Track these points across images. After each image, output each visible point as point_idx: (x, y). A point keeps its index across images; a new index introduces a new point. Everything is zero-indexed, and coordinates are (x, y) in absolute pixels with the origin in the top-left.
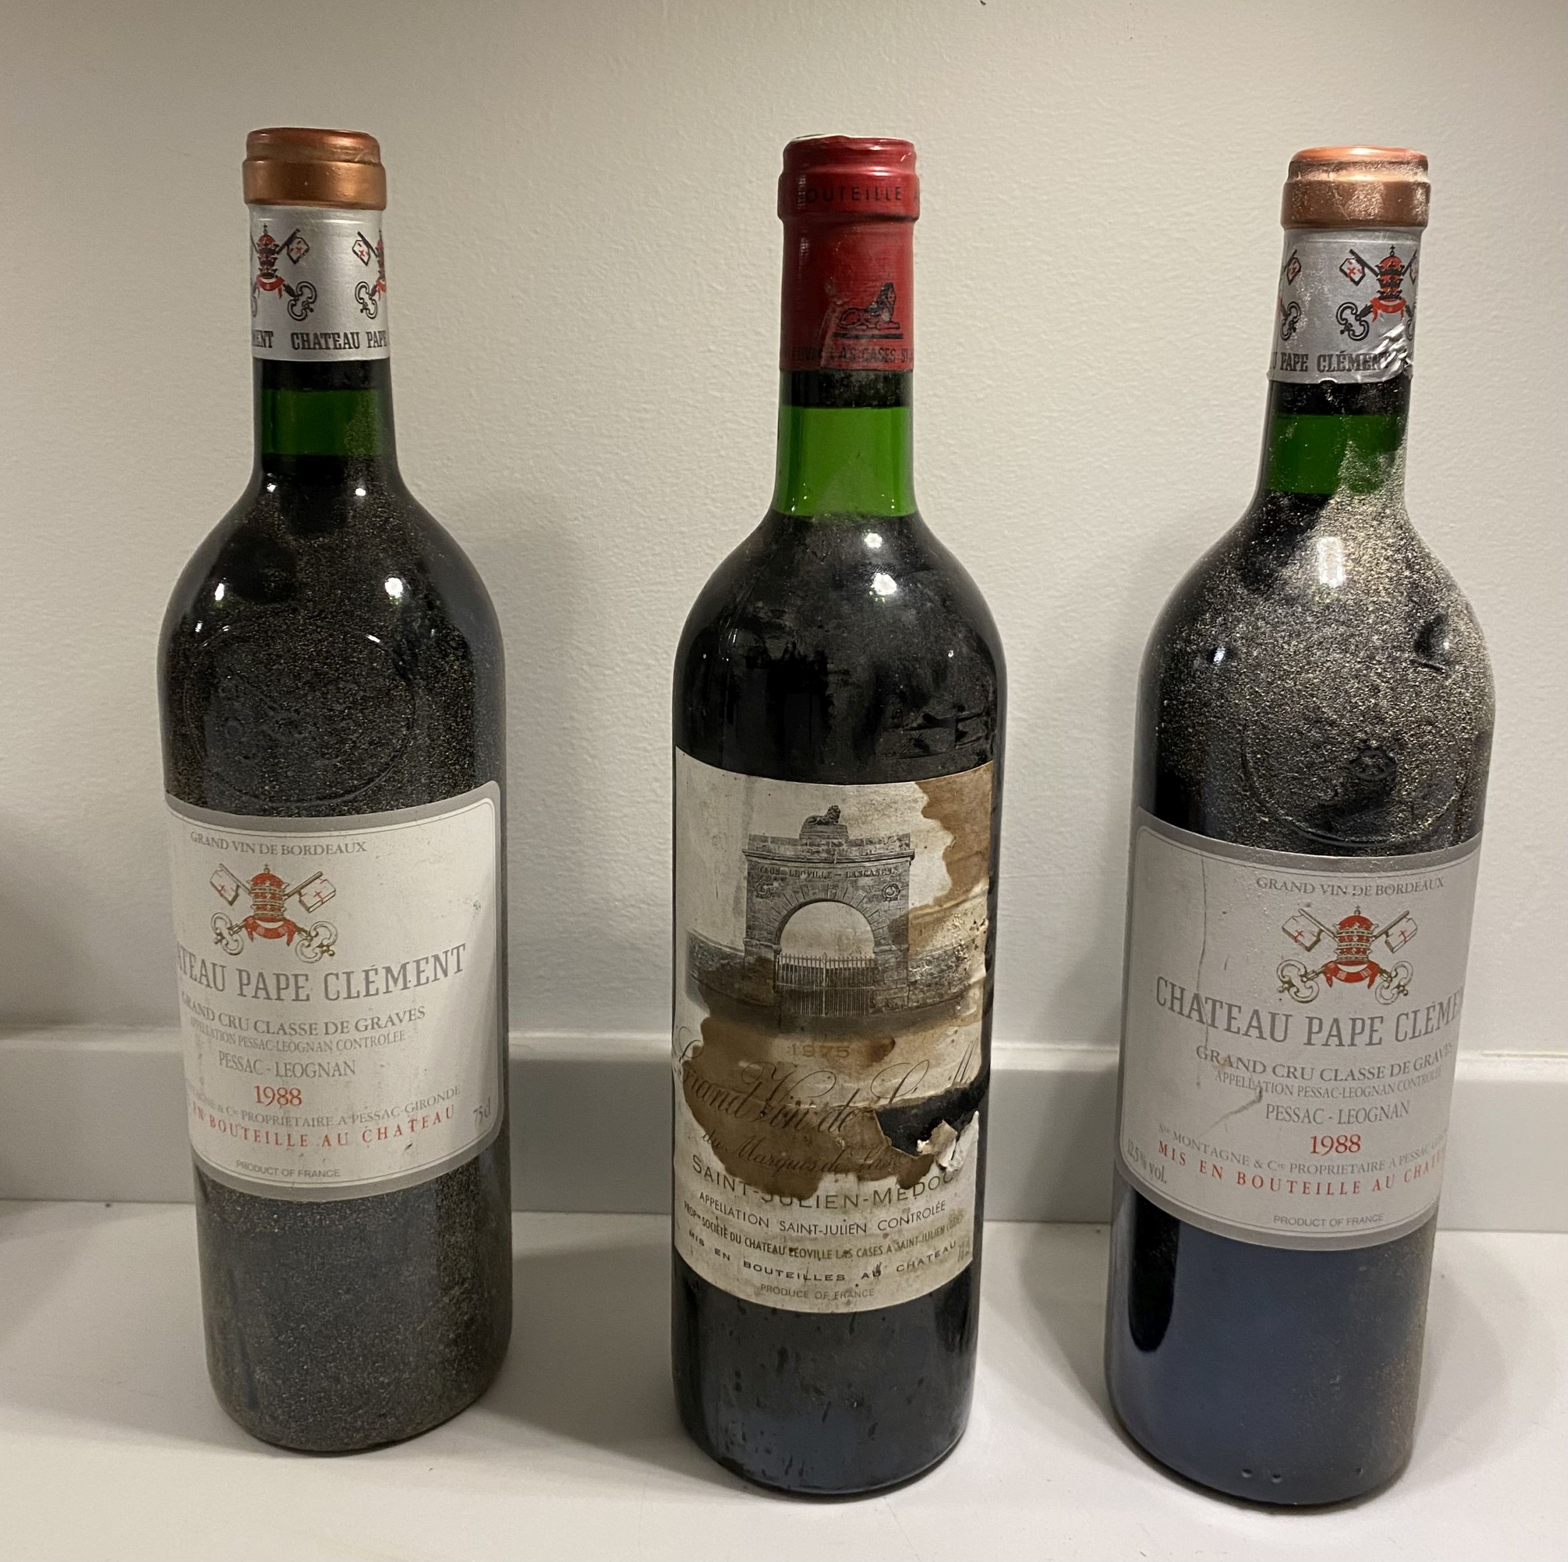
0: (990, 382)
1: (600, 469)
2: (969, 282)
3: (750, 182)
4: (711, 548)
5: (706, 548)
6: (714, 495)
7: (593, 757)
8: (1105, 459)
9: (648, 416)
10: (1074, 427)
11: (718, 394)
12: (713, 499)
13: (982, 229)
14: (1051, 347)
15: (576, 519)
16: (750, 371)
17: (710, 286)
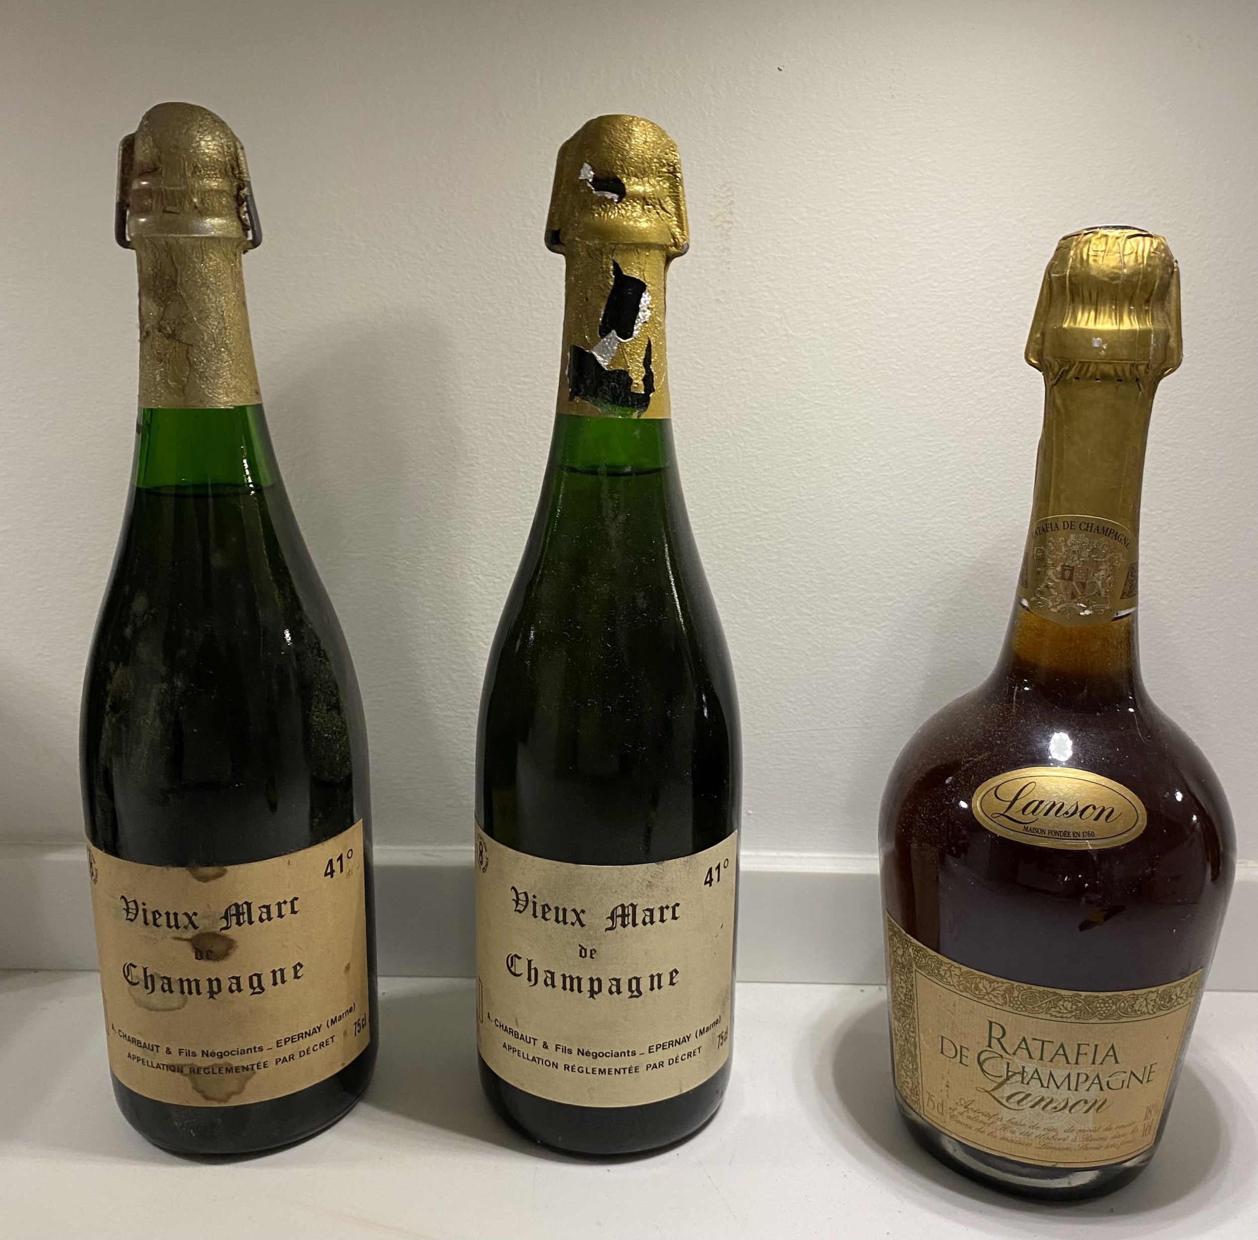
0: (784, 359)
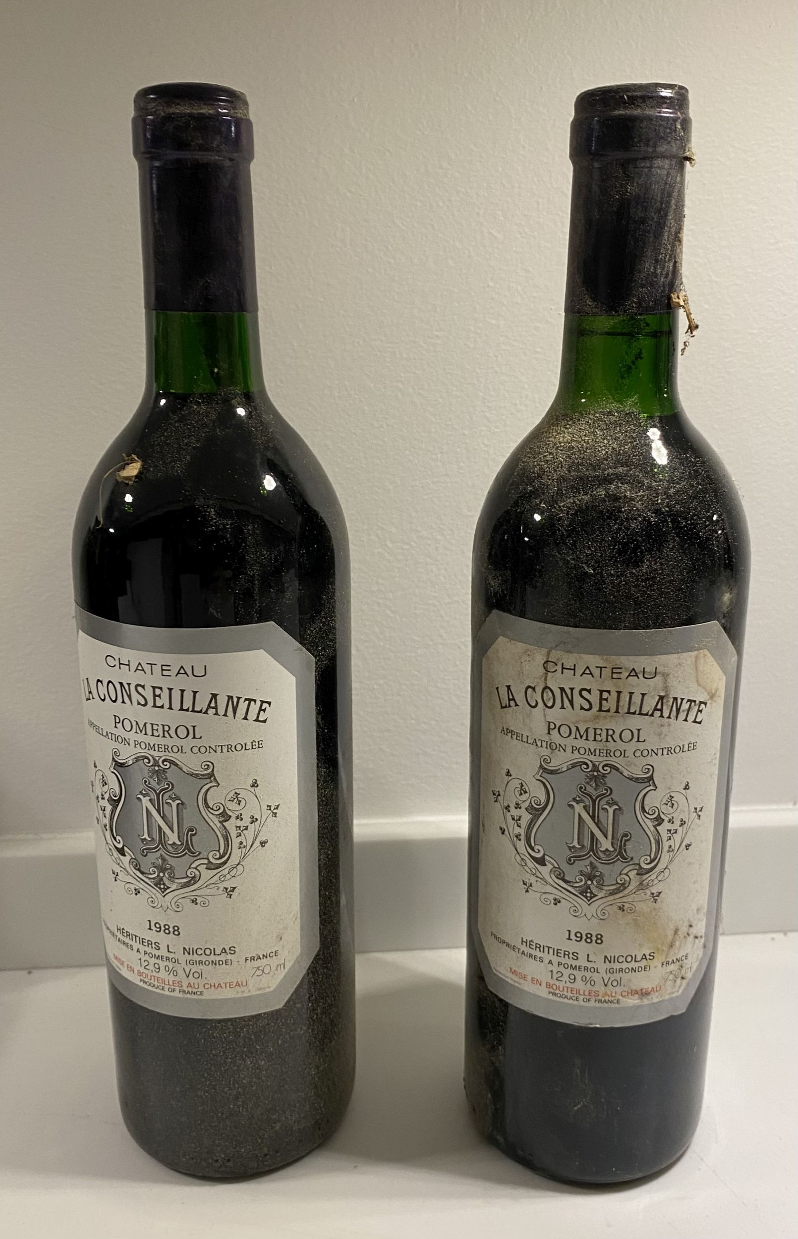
1: (400, 385)
2: (692, 227)
3: (524, 148)
4: (486, 446)
5: (482, 446)
6: (490, 404)
7: (393, 612)
8: (792, 366)
9: (438, 341)
10: (769, 341)
11: (494, 322)
12: (489, 407)
13: (704, 184)
14: (754, 278)
15: (381, 426)
16: (520, 301)
17: (490, 233)
